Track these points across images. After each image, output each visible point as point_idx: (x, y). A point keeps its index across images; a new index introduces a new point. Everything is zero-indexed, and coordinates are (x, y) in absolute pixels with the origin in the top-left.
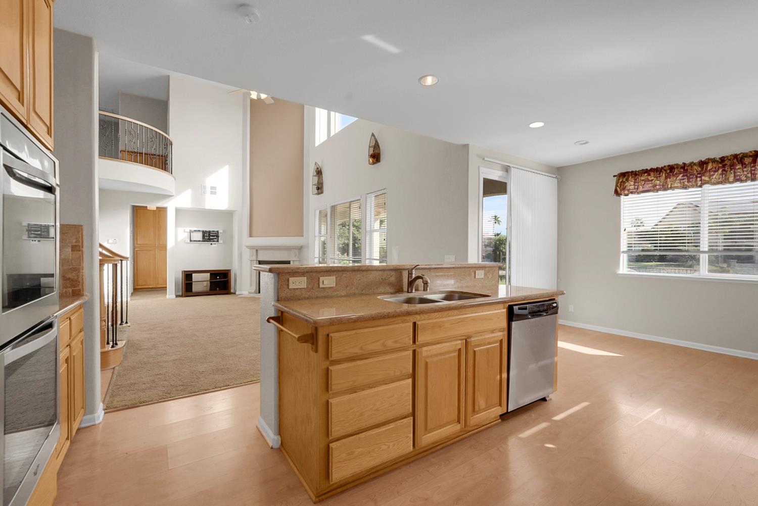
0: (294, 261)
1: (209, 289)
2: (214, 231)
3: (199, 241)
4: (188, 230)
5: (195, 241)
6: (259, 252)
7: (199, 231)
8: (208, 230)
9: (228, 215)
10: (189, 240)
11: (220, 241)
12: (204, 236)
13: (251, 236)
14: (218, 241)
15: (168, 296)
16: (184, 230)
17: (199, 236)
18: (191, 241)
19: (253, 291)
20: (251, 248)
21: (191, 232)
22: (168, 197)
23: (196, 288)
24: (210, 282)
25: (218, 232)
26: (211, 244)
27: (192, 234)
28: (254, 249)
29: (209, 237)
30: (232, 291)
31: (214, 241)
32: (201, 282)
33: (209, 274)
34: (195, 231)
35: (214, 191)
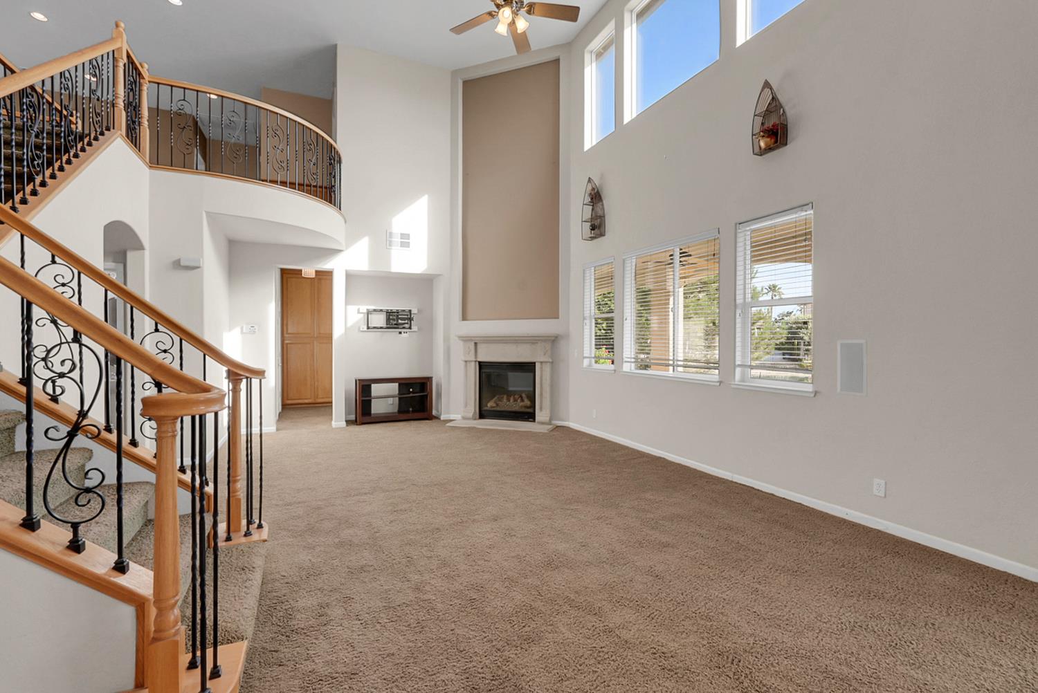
0: (541, 362)
1: (396, 410)
2: (404, 311)
3: (381, 328)
4: (364, 309)
5: (374, 328)
6: (479, 346)
7: (381, 310)
8: (394, 308)
9: (424, 284)
10: (365, 329)
11: (414, 328)
12: (388, 320)
13: (464, 318)
14: (410, 328)
15: (334, 424)
16: (359, 310)
17: (380, 320)
18: (368, 328)
19: (471, 415)
20: (466, 339)
21: (369, 313)
22: (335, 252)
23: (377, 408)
24: (400, 399)
25: (410, 311)
26: (400, 333)
27: (370, 316)
28: (472, 340)
29: (396, 320)
30: (434, 413)
31: (404, 328)
32: (384, 399)
33: (397, 384)
34: (375, 310)
35: (405, 240)
